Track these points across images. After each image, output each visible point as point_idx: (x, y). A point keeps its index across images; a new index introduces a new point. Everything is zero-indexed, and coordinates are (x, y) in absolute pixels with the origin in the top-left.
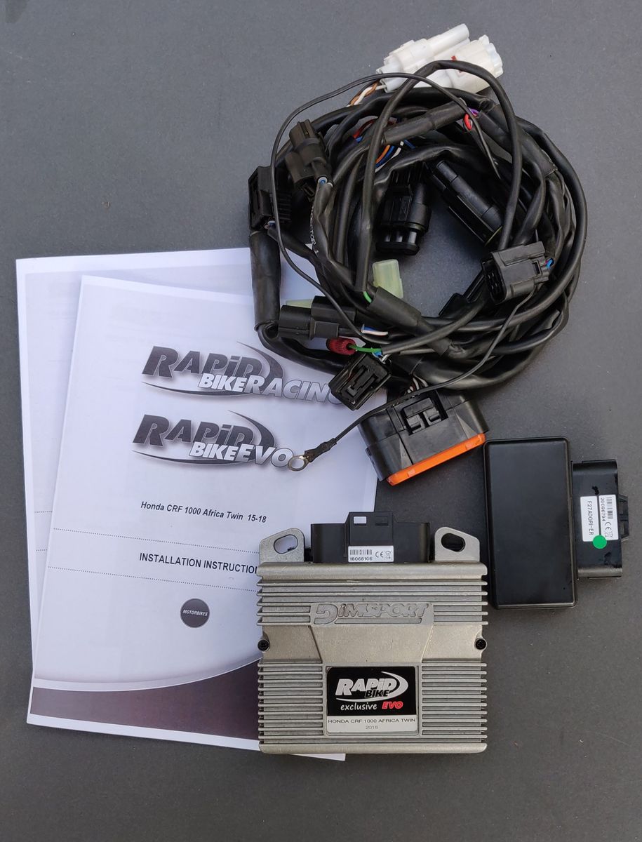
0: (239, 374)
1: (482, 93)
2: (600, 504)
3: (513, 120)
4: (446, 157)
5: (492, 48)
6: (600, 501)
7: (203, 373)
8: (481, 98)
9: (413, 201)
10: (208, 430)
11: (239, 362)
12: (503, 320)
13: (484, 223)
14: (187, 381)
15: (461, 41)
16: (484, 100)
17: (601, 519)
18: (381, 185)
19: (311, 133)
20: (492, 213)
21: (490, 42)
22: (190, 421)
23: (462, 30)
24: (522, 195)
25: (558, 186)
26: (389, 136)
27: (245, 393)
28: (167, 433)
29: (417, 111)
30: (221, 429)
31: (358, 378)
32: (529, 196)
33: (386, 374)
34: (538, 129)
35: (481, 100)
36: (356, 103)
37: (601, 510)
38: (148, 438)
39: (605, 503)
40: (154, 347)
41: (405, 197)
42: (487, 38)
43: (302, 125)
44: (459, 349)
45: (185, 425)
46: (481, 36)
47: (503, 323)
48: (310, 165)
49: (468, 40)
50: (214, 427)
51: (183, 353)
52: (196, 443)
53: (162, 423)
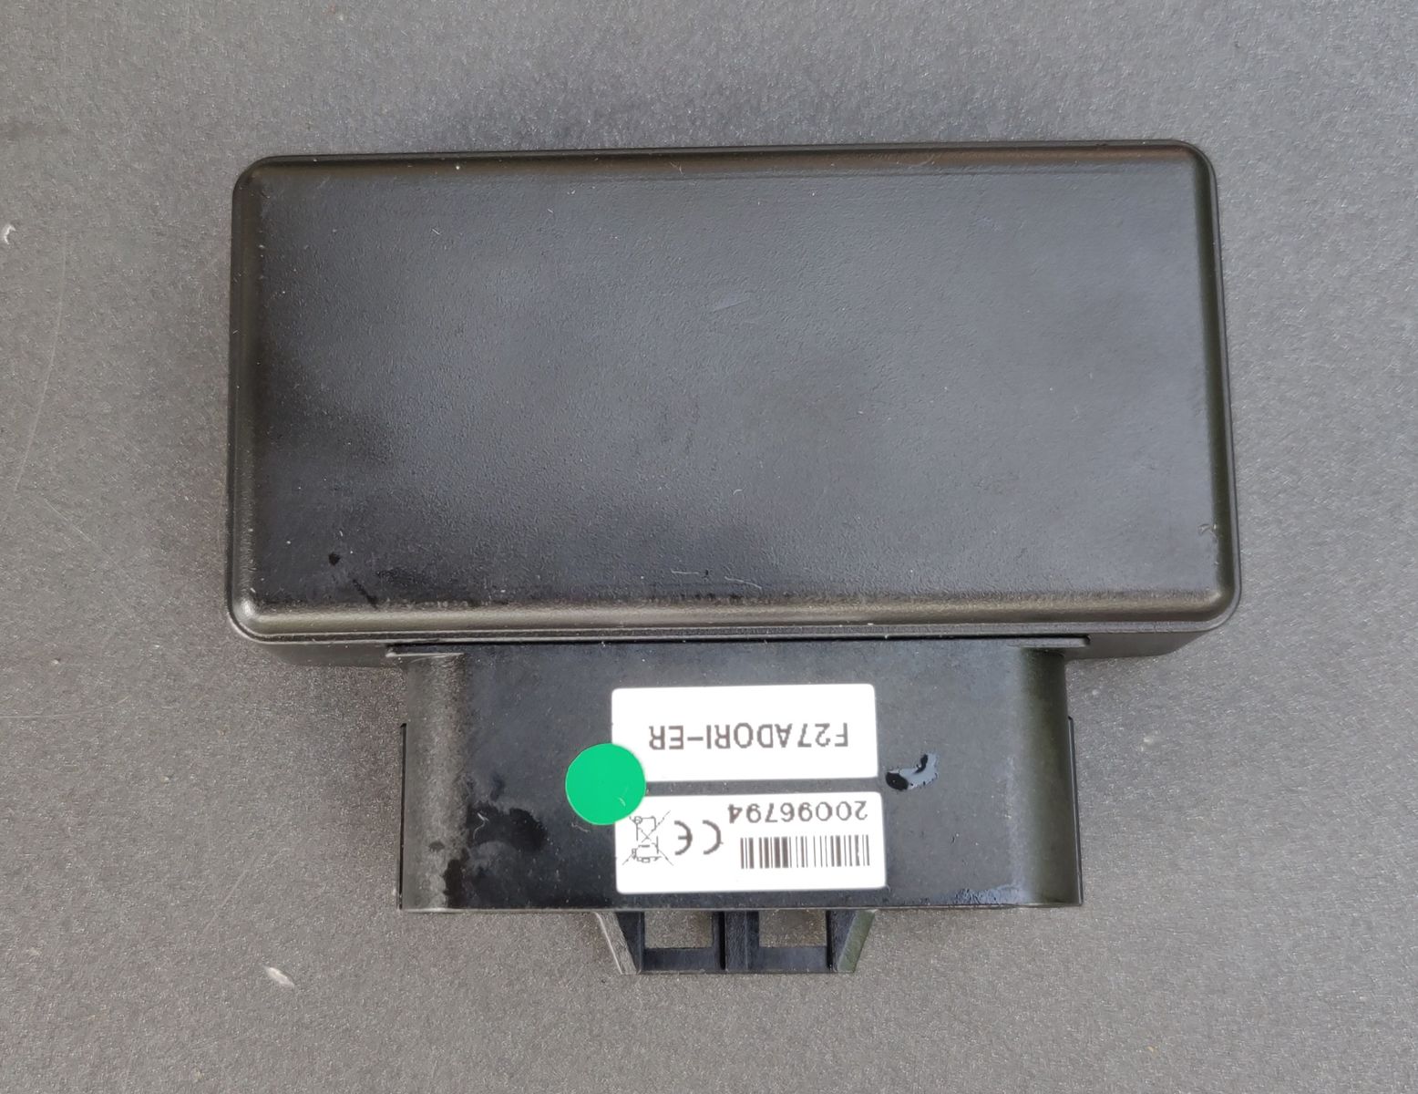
2: (834, 798)
6: (852, 797)
17: (742, 801)
37: (797, 799)
39: (836, 827)
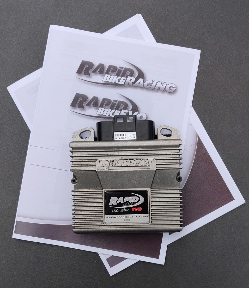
0: (123, 76)
7: (105, 74)
10: (106, 102)
11: (123, 70)
14: (97, 78)
22: (98, 97)
27: (125, 85)
28: (86, 103)
30: (112, 102)
38: (77, 105)
40: (83, 61)
45: (95, 99)
50: (109, 101)
51: (96, 64)
52: (100, 108)
53: (85, 98)
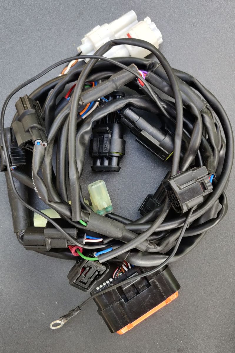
1: (148, 57)
3: (171, 72)
4: (129, 106)
5: (154, 25)
8: (148, 61)
9: (111, 137)
12: (184, 219)
13: (162, 149)
15: (131, 22)
16: (150, 62)
18: (86, 132)
19: (28, 106)
20: (167, 140)
21: (152, 21)
23: (132, 15)
24: (185, 126)
25: (210, 118)
26: (85, 99)
29: (106, 76)
31: (87, 273)
32: (191, 126)
33: (105, 269)
34: (191, 77)
35: (147, 63)
36: (65, 73)
41: (106, 135)
42: (149, 19)
43: (22, 100)
44: (155, 247)
46: (146, 17)
47: (185, 221)
48: (28, 131)
49: (137, 21)
